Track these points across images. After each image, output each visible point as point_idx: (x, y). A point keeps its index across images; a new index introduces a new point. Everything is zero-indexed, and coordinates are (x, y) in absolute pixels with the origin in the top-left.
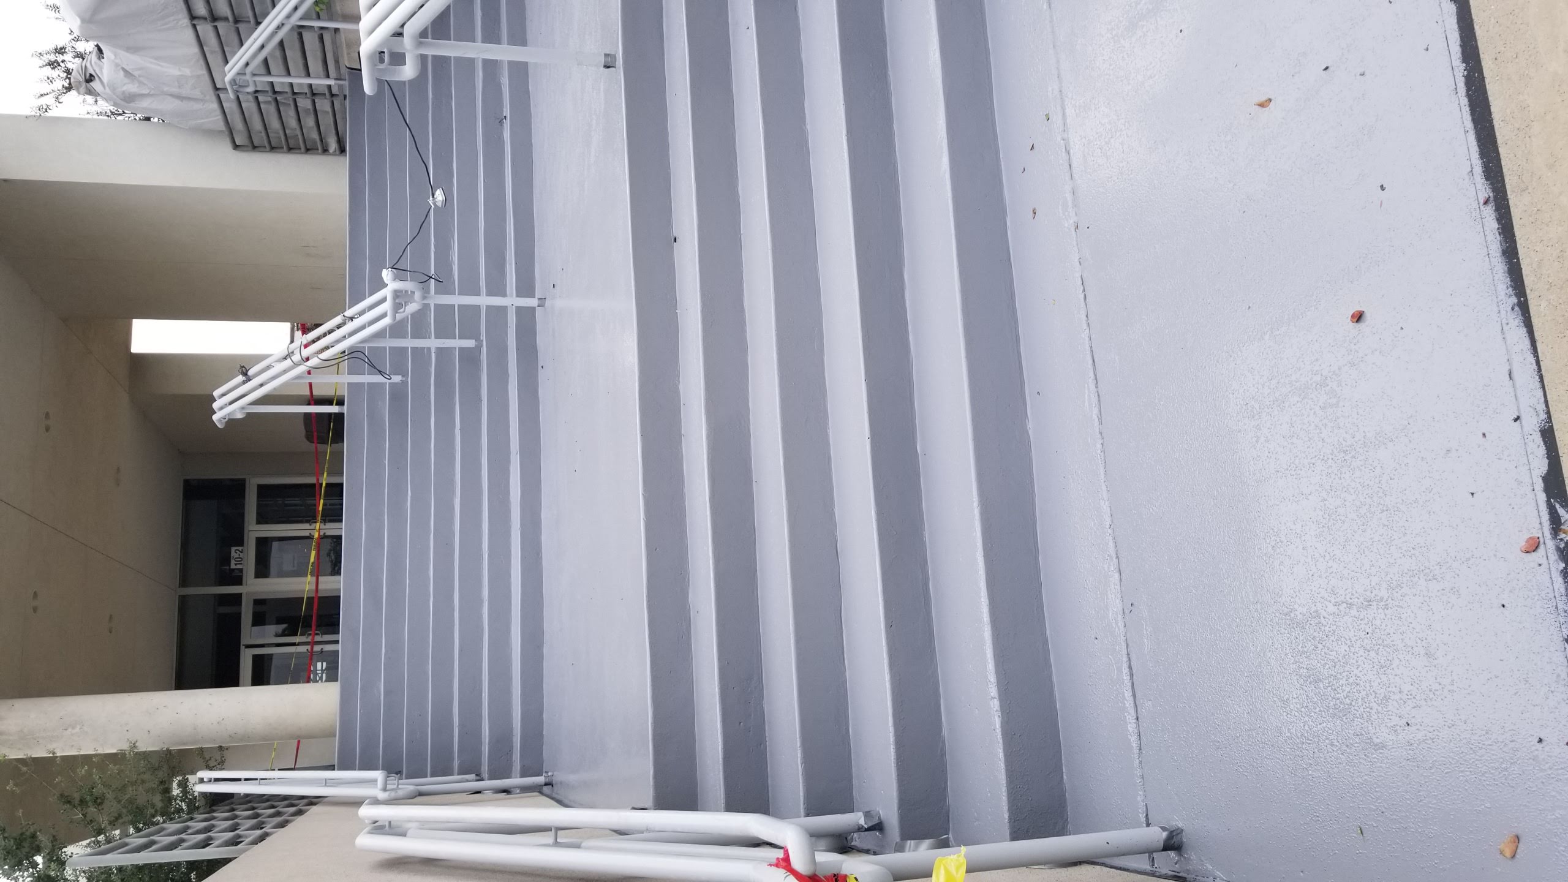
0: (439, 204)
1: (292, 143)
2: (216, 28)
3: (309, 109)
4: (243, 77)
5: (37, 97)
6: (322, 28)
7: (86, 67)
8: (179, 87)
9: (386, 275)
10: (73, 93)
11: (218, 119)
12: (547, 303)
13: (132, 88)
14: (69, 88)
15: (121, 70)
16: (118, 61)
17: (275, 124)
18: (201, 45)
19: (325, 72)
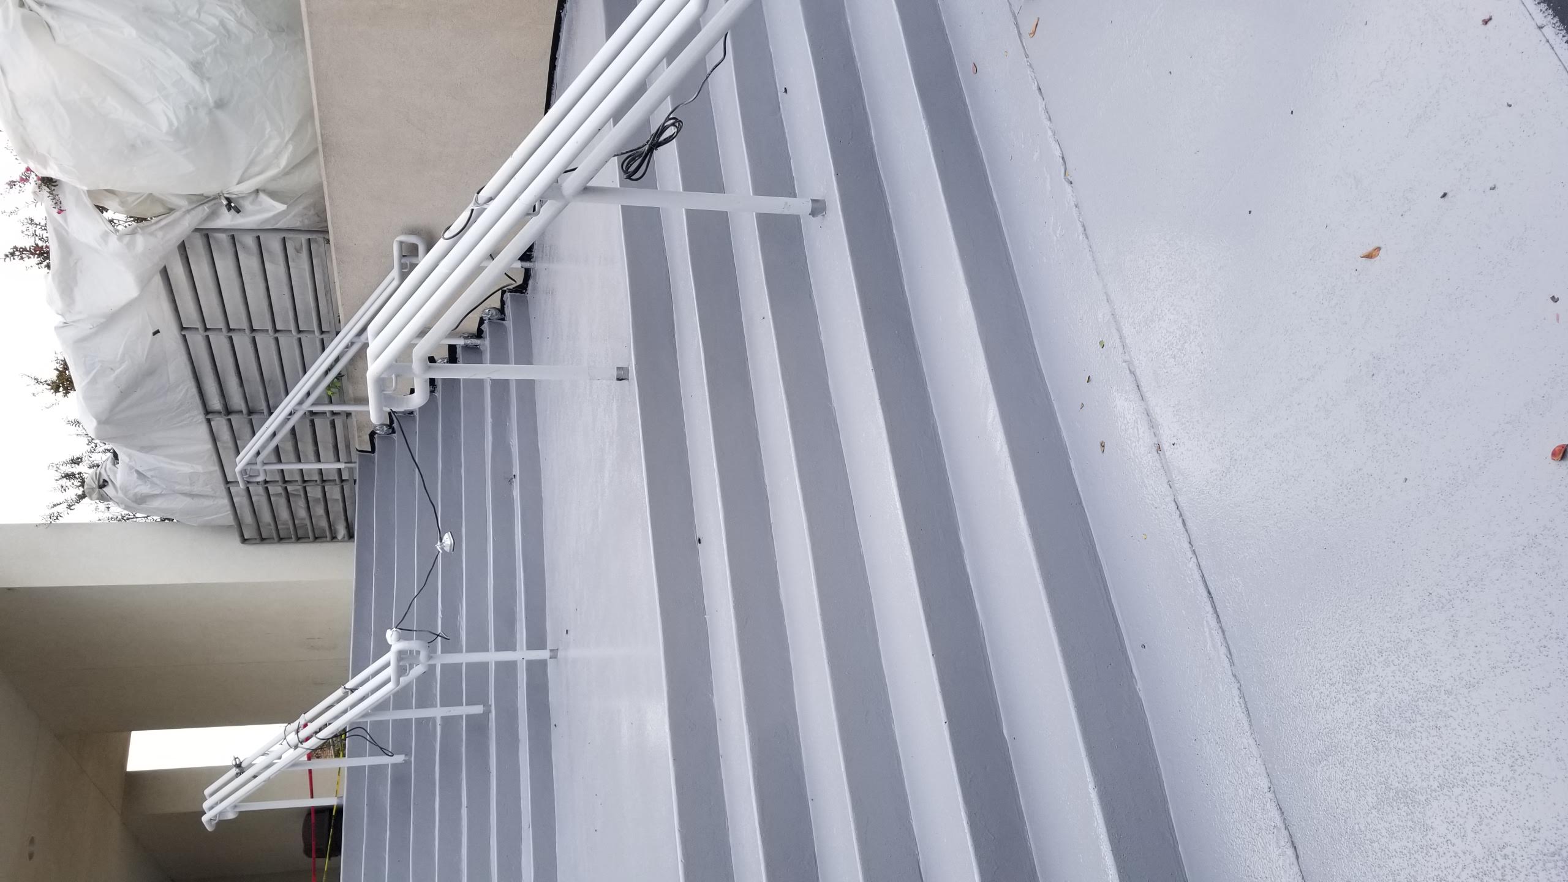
0: (447, 549)
1: (300, 533)
2: (229, 420)
3: (319, 499)
4: (254, 467)
5: (50, 507)
6: (333, 413)
7: (100, 473)
8: (191, 484)
9: (391, 635)
10: (86, 500)
11: (228, 514)
12: (560, 654)
13: (144, 489)
14: (82, 497)
15: (135, 473)
16: (132, 464)
17: (284, 514)
18: (214, 439)
19: (336, 456)
